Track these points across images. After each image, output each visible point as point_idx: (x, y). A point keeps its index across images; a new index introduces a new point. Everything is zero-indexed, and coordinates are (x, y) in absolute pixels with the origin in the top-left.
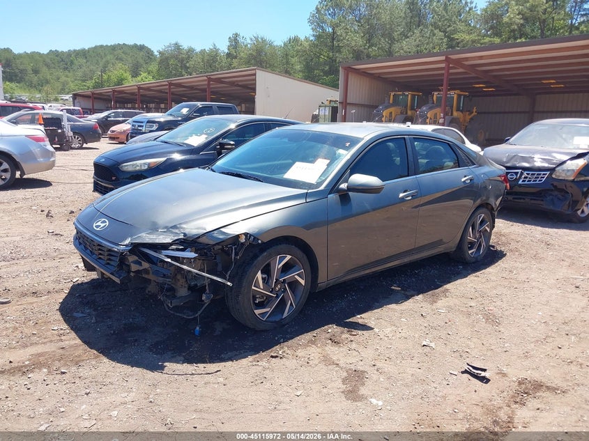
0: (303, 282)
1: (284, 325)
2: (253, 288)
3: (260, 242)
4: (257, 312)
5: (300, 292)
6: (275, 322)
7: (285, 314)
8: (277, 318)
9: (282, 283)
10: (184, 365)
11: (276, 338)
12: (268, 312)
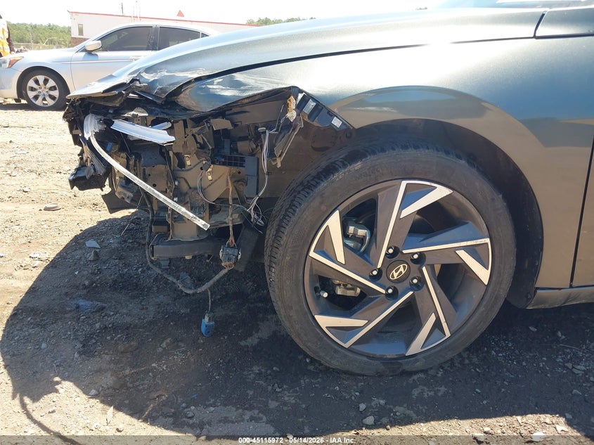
0: (484, 274)
1: (411, 374)
2: (312, 254)
3: (337, 123)
4: (325, 321)
5: (471, 299)
6: (381, 359)
7: (416, 346)
8: (388, 350)
9: (415, 261)
10: (93, 401)
11: (362, 407)
12: (359, 328)
